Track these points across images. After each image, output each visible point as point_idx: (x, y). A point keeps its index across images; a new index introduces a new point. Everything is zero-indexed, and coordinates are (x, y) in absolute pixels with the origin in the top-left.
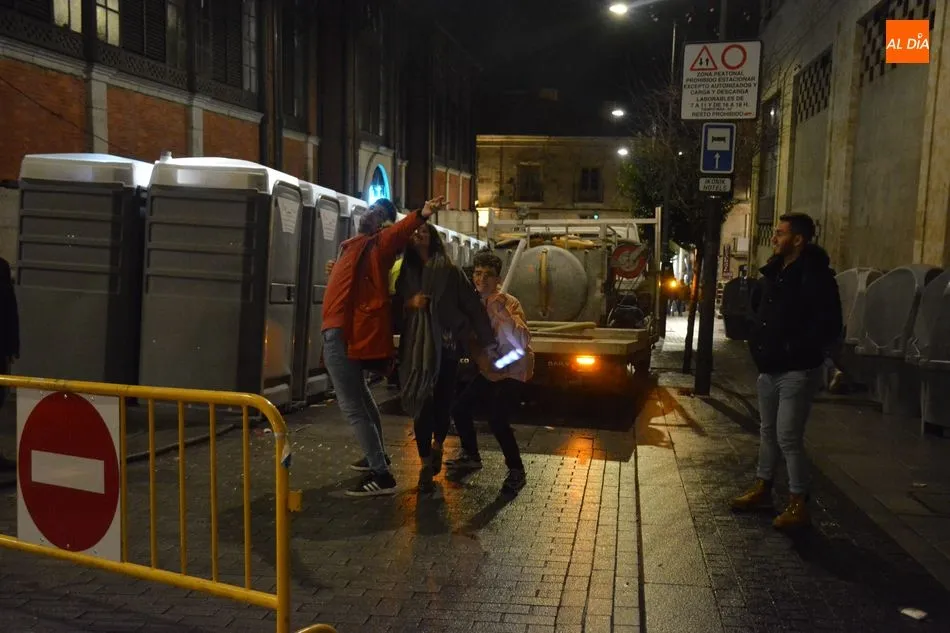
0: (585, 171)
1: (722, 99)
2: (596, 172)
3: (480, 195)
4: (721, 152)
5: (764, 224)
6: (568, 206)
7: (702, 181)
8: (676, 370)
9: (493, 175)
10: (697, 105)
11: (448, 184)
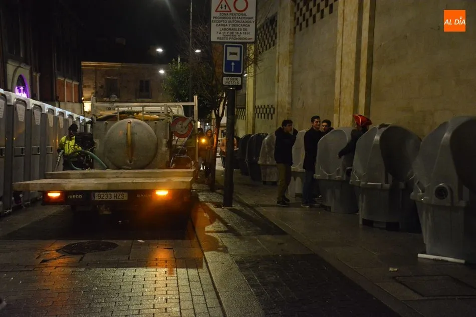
0: (142, 82)
1: (235, 29)
2: (147, 82)
3: (84, 95)
4: (235, 62)
5: (239, 108)
6: (134, 101)
7: (225, 79)
8: (207, 191)
9: (91, 83)
10: (220, 33)
11: (65, 87)
